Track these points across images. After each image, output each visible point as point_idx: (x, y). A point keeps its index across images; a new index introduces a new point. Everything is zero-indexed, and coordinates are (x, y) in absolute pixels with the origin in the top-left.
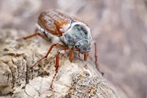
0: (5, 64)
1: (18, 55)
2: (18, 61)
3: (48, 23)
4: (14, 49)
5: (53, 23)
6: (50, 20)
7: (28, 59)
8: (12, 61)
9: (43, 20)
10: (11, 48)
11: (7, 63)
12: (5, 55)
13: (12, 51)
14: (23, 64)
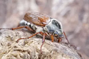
0: (15, 58)
1: (24, 51)
2: (24, 55)
3: (33, 19)
4: (21, 46)
5: (37, 19)
6: (35, 17)
7: (31, 54)
8: (20, 55)
9: (29, 17)
10: (19, 45)
11: (16, 56)
12: (14, 51)
13: (19, 48)
14: (28, 57)
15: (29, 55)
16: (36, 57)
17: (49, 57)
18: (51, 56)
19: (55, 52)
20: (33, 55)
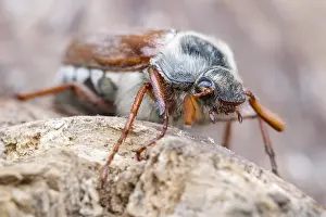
7: (61, 187)
8: (14, 201)
14: (51, 204)
15: (53, 193)
16: (90, 198)
17: (148, 184)
18: (161, 178)
19: (173, 157)
20: (75, 190)
